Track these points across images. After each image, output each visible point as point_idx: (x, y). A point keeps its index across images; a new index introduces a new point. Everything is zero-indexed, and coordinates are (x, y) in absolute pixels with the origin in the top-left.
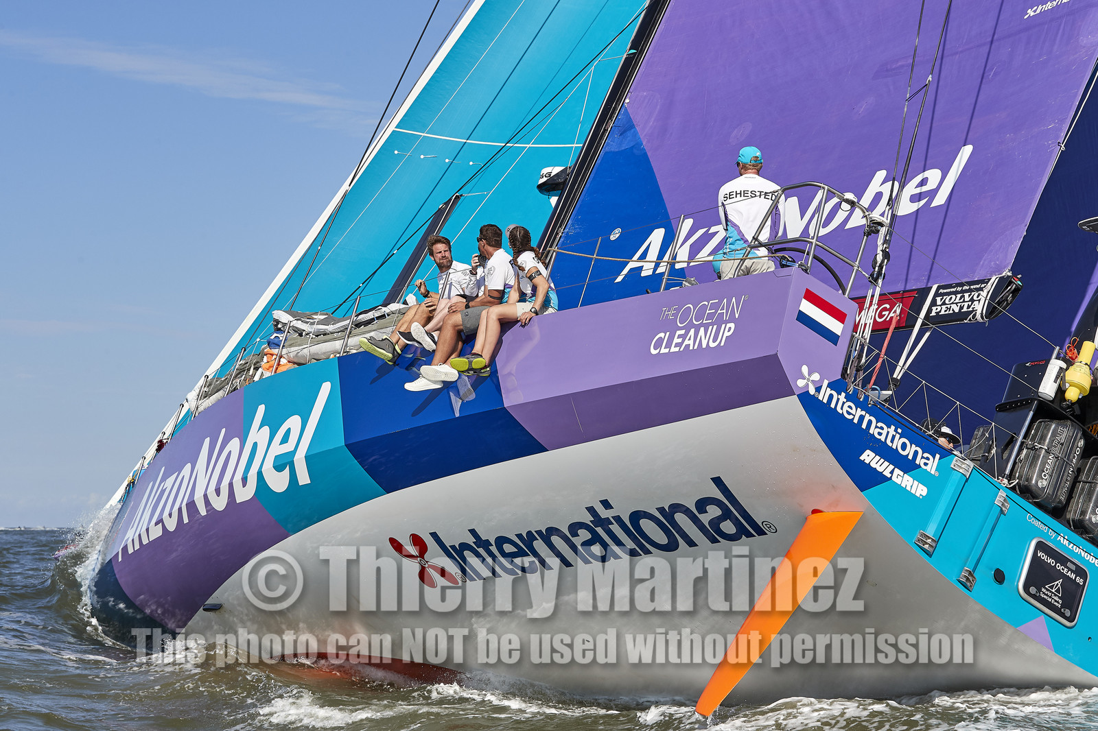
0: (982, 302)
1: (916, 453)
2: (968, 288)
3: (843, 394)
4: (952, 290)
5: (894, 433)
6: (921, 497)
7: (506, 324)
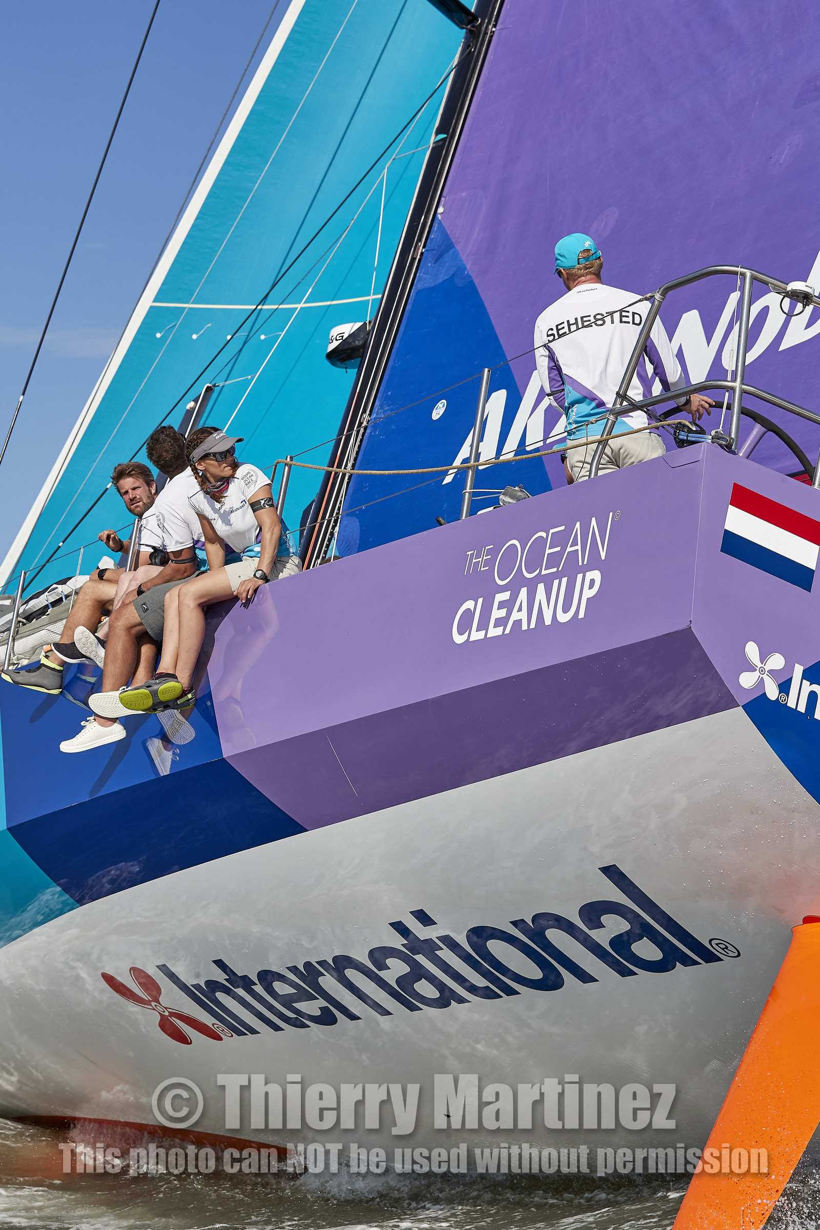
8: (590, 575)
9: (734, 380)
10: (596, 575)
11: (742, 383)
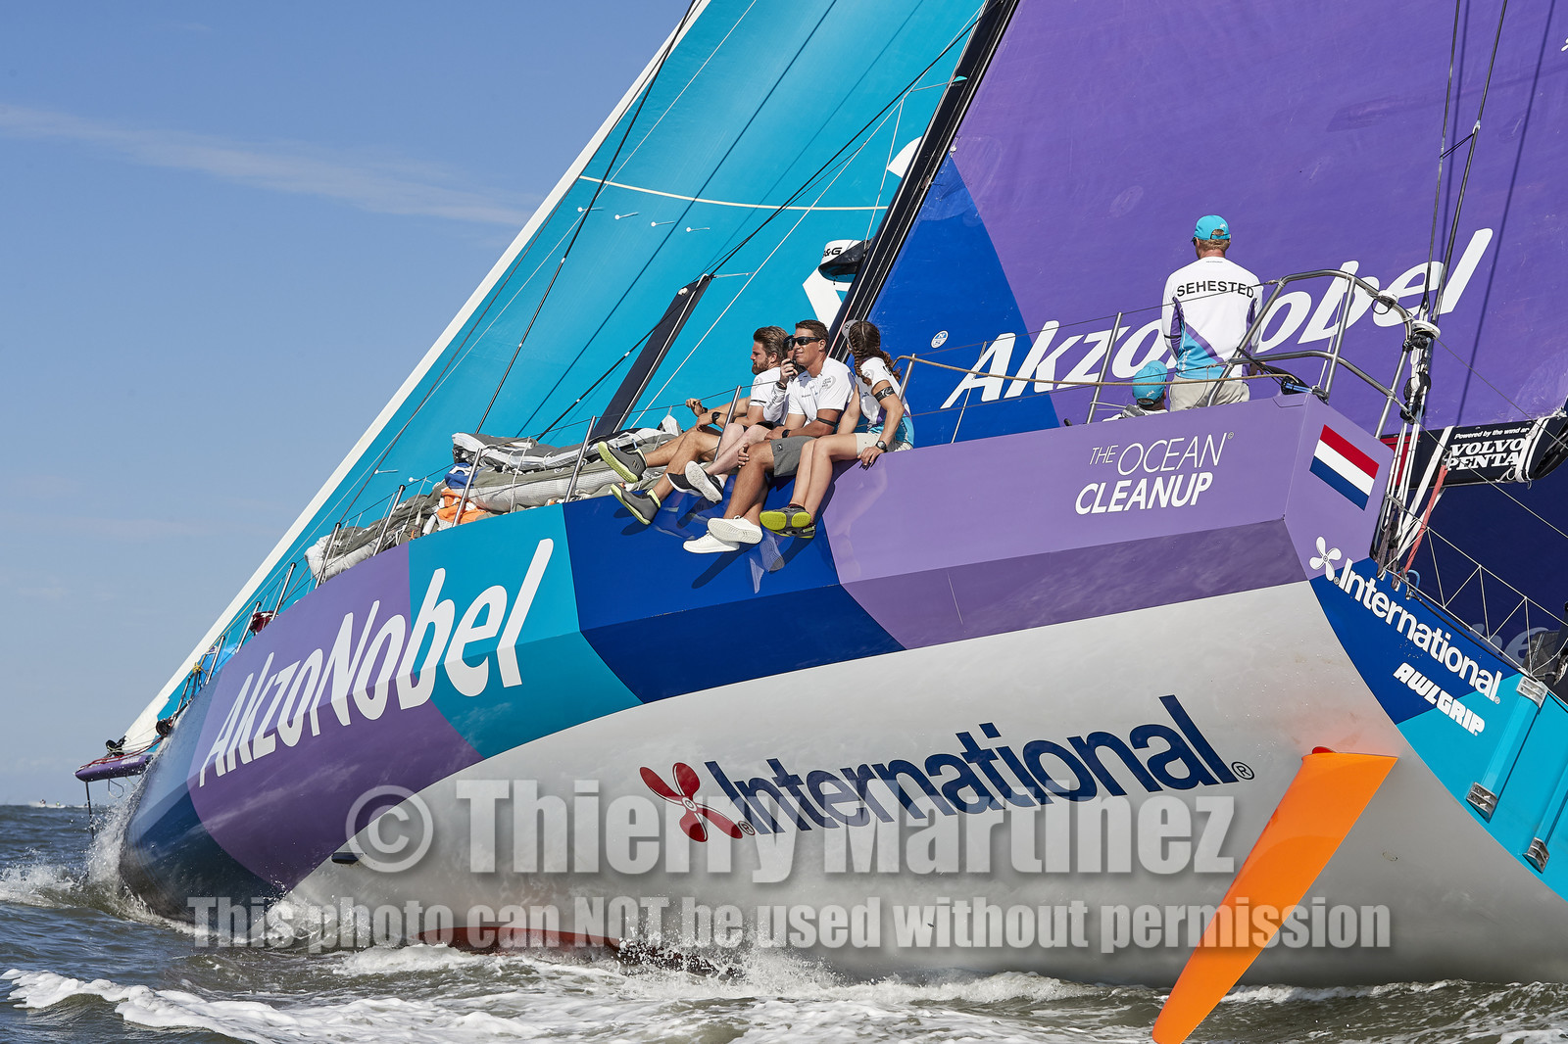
0: (1524, 454)
1: (1470, 669)
2: (1500, 433)
3: (1373, 581)
4: (1475, 435)
5: (1441, 640)
6: (1476, 734)
7: (840, 463)
8: (1202, 476)
9: (1332, 352)
10: (1209, 476)
11: (1338, 356)
